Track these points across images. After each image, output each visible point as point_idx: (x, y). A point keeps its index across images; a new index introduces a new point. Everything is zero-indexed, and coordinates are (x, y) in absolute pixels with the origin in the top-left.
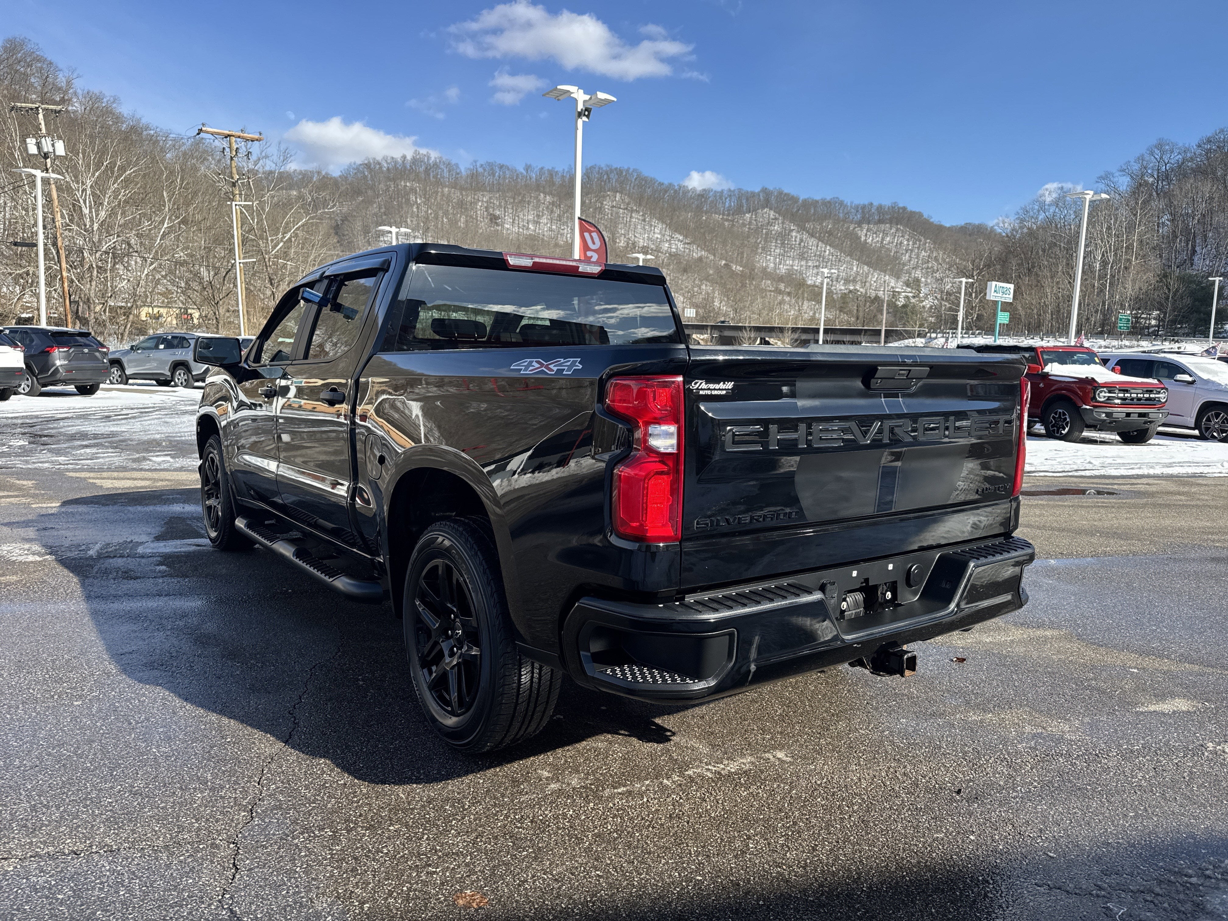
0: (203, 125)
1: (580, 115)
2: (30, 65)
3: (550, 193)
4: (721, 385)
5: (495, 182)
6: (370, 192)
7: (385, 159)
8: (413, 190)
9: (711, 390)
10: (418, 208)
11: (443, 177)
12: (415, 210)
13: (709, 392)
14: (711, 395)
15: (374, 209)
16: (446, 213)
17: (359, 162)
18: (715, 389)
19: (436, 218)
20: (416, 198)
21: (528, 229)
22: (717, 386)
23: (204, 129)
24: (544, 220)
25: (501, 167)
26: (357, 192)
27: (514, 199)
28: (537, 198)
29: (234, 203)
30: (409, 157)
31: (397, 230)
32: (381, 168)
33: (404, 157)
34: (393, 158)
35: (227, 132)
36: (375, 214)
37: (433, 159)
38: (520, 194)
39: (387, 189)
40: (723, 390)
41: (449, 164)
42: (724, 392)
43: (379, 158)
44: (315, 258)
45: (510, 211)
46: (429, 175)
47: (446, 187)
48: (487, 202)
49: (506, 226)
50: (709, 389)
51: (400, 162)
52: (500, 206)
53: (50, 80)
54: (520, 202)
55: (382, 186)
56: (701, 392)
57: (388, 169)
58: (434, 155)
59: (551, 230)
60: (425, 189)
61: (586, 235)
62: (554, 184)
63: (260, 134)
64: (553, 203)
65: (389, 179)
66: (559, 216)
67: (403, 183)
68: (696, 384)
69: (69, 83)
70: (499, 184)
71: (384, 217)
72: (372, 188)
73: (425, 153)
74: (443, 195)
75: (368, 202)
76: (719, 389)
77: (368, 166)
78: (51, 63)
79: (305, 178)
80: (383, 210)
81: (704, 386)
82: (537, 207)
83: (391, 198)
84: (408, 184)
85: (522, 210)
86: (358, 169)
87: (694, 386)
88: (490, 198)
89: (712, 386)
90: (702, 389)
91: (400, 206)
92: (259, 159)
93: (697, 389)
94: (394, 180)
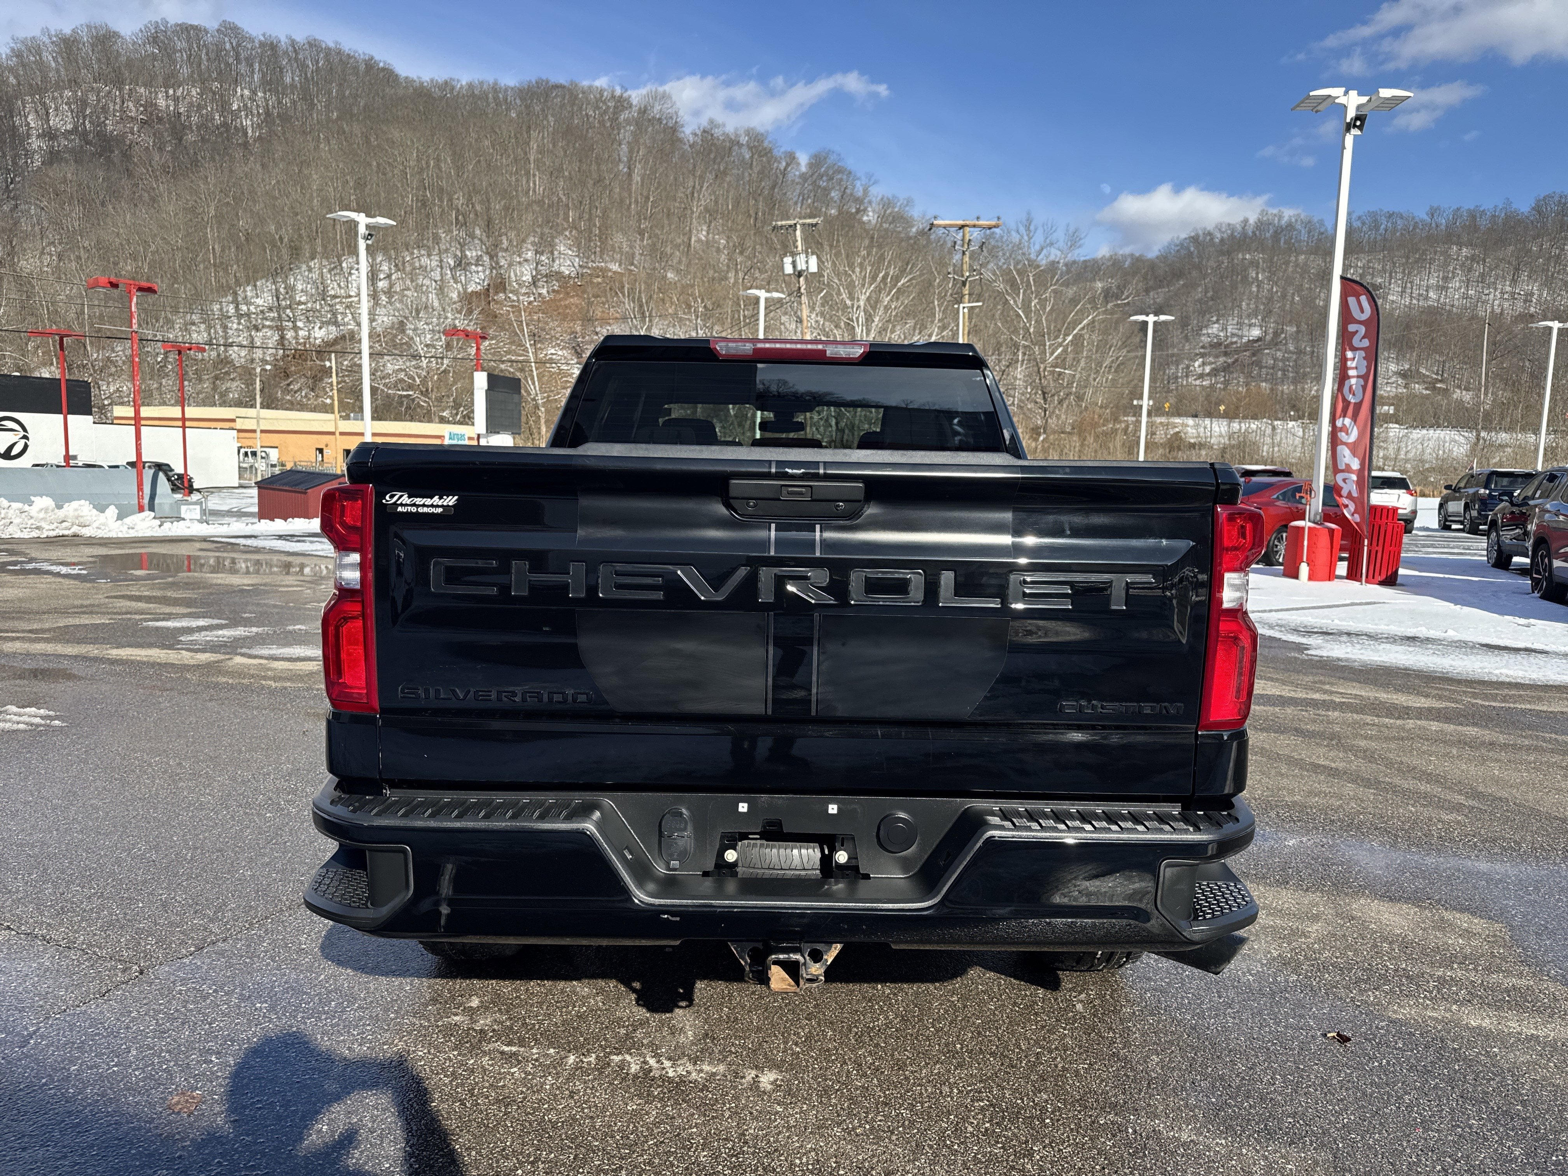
0: (935, 218)
1: (1348, 127)
2: (831, 179)
3: (1470, 244)
4: (436, 500)
5: (1379, 238)
6: (1195, 273)
7: (1219, 227)
8: (1254, 264)
9: (418, 506)
10: (1258, 286)
11: (1300, 241)
12: (1254, 289)
13: (414, 509)
14: (417, 513)
15: (1199, 293)
16: (1299, 290)
17: (1183, 236)
18: (424, 505)
19: (1284, 296)
20: (1257, 274)
21: (1427, 298)
22: (428, 501)
23: (935, 222)
24: (1455, 284)
25: (1390, 216)
26: (1177, 274)
27: (1408, 258)
28: (1445, 253)
29: (962, 306)
30: (1252, 220)
31: (1156, 318)
32: (1212, 239)
33: (1246, 221)
34: (1229, 225)
35: (961, 222)
36: (1200, 301)
37: (1286, 219)
38: (1417, 250)
39: (1219, 267)
40: (438, 506)
41: (1309, 222)
42: (440, 510)
43: (1210, 227)
44: (1112, 362)
45: (1399, 276)
46: (1278, 241)
47: (1302, 253)
48: (1363, 268)
49: (1391, 297)
50: (414, 505)
51: (1239, 228)
52: (1384, 270)
53: (848, 191)
54: (1416, 262)
55: (1212, 263)
56: (400, 509)
57: (1222, 240)
58: (1288, 214)
59: (1466, 296)
60: (1271, 261)
61: (1352, 300)
62: (1476, 229)
63: (999, 218)
64: (1473, 258)
65: (1222, 253)
66: (1482, 275)
67: (1240, 256)
68: (392, 497)
69: (866, 191)
70: (1385, 240)
71: (1211, 303)
72: (1199, 267)
73: (1275, 211)
74: (1297, 265)
75: (1191, 286)
76: (432, 506)
77: (1195, 239)
78: (850, 173)
79: (1115, 266)
80: (1210, 294)
81: (405, 499)
82: (1446, 264)
83: (1222, 277)
84: (1248, 256)
85: (1419, 273)
86: (1182, 244)
87: (388, 500)
88: (1369, 261)
89: (419, 501)
90: (402, 505)
91: (1234, 286)
92: (1042, 249)
93: (395, 503)
94: (1229, 253)
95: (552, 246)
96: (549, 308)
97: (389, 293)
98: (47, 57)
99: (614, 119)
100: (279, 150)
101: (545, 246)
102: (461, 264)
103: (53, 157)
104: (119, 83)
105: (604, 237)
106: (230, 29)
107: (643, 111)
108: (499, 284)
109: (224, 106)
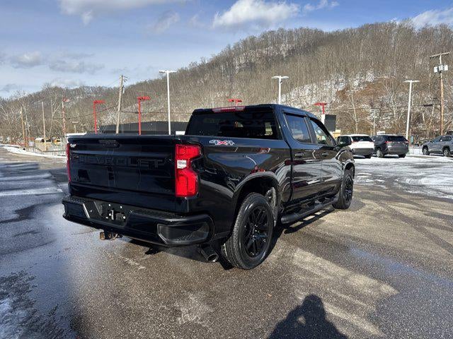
95: (366, 74)
96: (364, 93)
97: (316, 94)
98: (241, 46)
99: (390, 31)
100: (291, 59)
101: (364, 74)
102: (337, 83)
103: (240, 70)
104: (254, 49)
105: (383, 69)
106: (281, 30)
107: (400, 26)
108: (348, 88)
109: (278, 50)
